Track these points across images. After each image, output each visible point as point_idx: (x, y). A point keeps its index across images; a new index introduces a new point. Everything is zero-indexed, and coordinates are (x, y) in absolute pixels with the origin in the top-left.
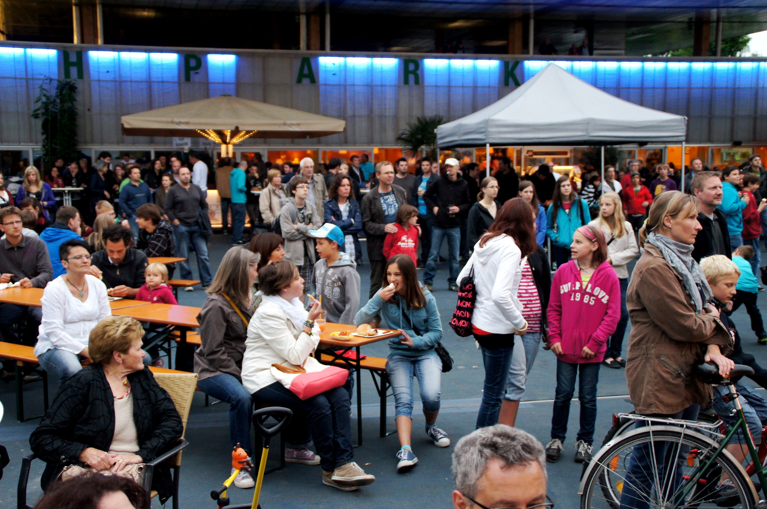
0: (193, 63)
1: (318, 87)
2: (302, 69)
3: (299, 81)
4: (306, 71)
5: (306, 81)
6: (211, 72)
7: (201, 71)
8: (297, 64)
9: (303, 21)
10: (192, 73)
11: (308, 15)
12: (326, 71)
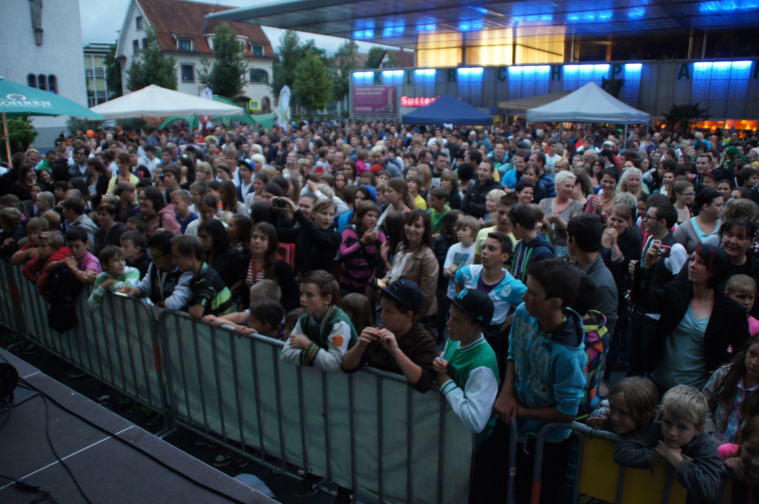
0: (617, 69)
1: (692, 81)
2: (682, 70)
3: (679, 78)
4: (684, 71)
5: (684, 78)
6: (626, 74)
7: (620, 74)
8: (679, 67)
9: (691, 40)
10: (616, 75)
11: (694, 36)
12: (697, 71)
